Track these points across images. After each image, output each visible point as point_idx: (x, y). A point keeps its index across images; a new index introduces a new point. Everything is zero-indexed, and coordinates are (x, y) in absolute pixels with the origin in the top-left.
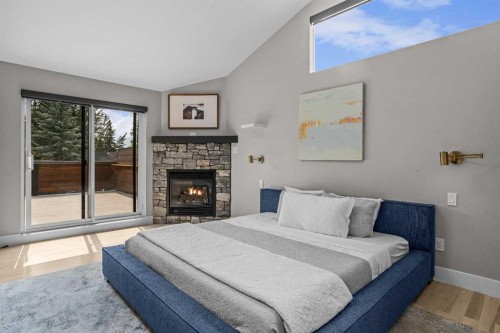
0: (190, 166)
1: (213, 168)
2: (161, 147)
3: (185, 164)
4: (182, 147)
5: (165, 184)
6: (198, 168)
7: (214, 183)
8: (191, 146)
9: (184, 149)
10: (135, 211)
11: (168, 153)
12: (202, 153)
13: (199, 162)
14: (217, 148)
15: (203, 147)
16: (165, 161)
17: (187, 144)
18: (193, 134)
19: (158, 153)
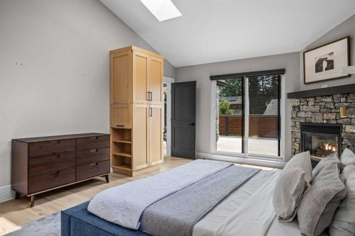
0: (318, 119)
1: (340, 121)
2: (296, 102)
3: (313, 118)
4: (311, 101)
5: (299, 135)
6: (325, 122)
7: (341, 139)
8: (319, 99)
9: (313, 103)
10: (279, 155)
11: (301, 107)
12: (328, 106)
13: (325, 116)
14: (343, 100)
15: (329, 100)
16: (300, 114)
17: (315, 97)
18: (324, 86)
19: (294, 107)
